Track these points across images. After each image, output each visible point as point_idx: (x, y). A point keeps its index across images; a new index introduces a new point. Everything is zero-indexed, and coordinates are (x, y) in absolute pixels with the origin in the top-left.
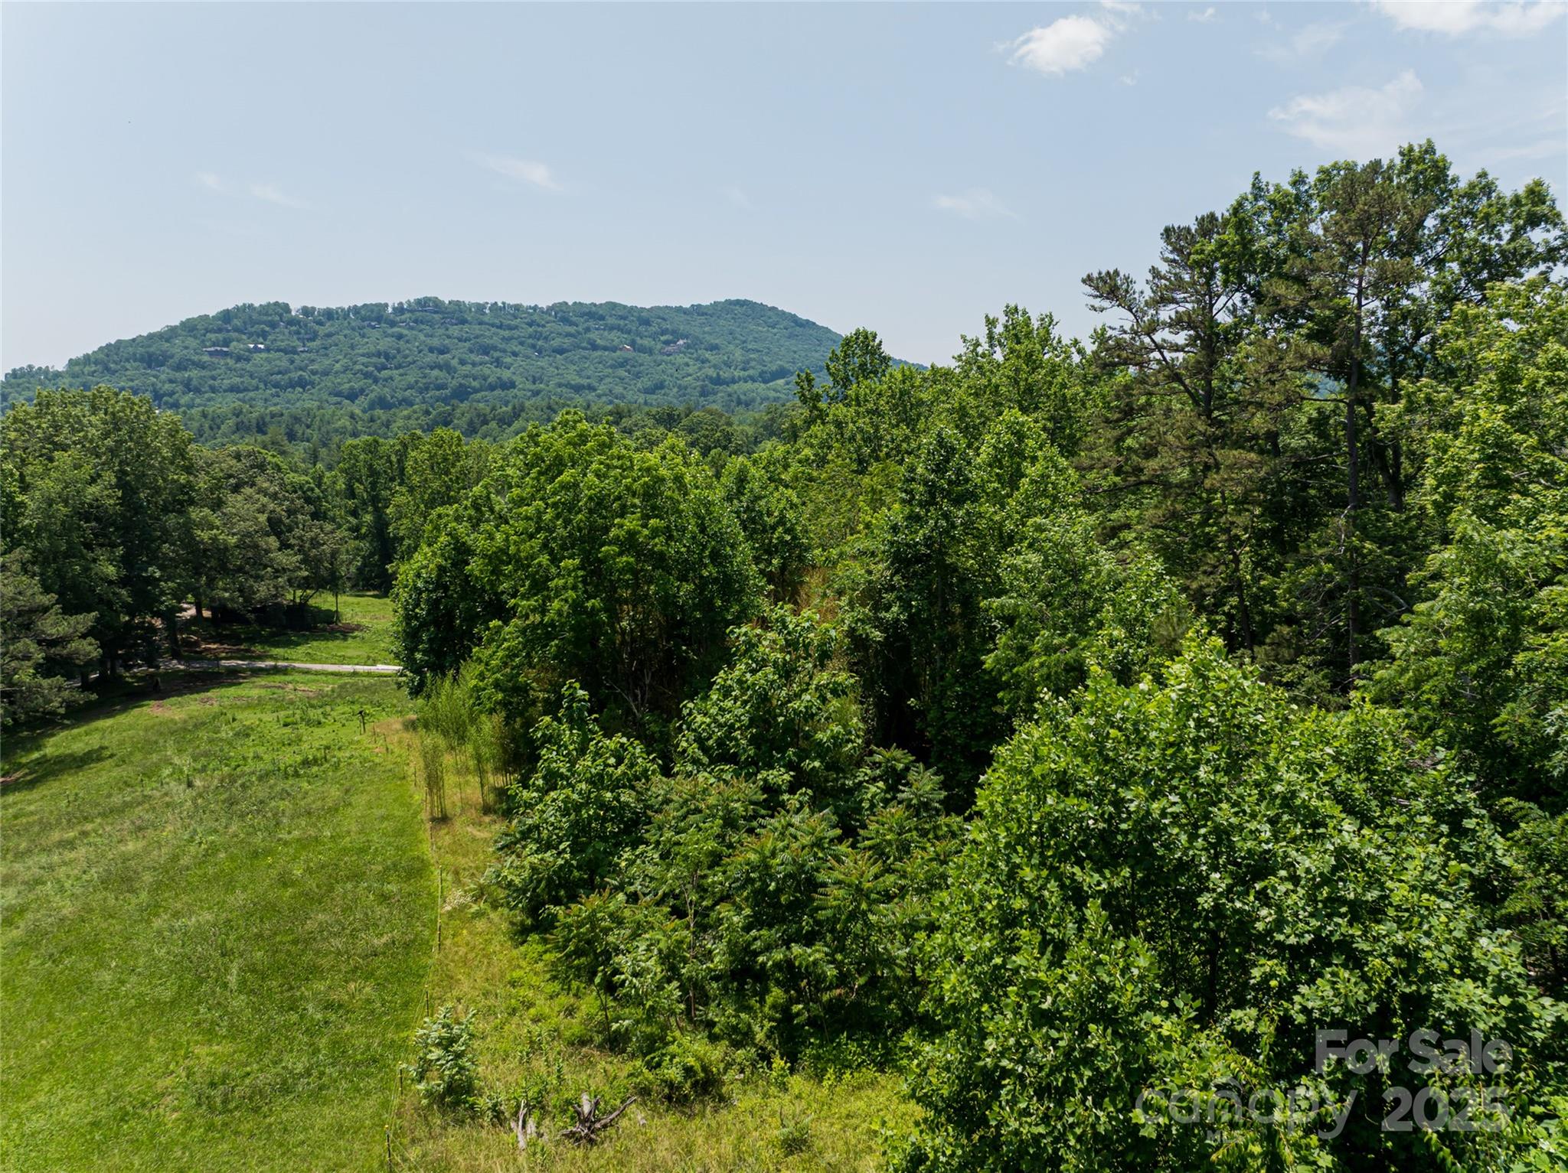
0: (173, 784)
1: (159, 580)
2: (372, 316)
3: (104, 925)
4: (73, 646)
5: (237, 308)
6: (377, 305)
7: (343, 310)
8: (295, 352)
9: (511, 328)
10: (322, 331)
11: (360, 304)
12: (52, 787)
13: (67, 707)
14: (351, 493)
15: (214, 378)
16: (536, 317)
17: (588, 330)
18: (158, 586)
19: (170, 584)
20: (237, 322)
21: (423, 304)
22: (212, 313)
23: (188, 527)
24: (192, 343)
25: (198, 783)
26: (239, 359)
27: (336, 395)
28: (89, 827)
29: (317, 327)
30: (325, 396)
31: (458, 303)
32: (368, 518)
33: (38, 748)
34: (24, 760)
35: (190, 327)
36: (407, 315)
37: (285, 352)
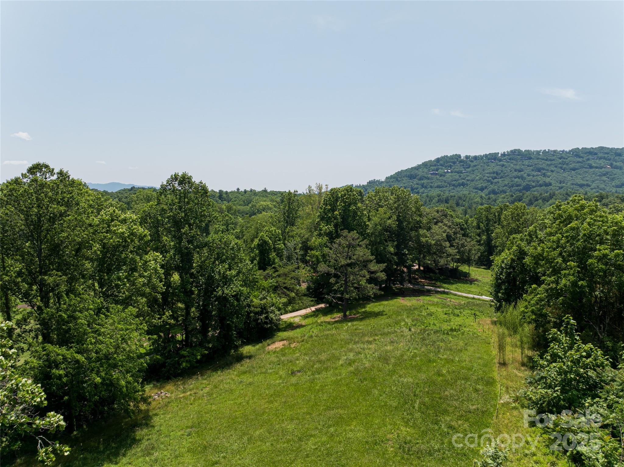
0: (404, 328)
1: (407, 254)
2: (493, 158)
3: (378, 373)
4: (378, 274)
5: (442, 157)
6: (495, 153)
7: (481, 156)
8: (461, 172)
9: (551, 160)
10: (472, 164)
11: (488, 153)
12: (367, 322)
13: (374, 295)
14: (478, 227)
15: (432, 183)
16: (563, 155)
17: (588, 159)
18: (406, 257)
19: (411, 256)
20: (441, 162)
21: (514, 152)
22: (433, 159)
23: (418, 236)
24: (426, 170)
25: (413, 330)
26: (441, 176)
27: (476, 189)
28: (376, 338)
29: (470, 163)
30: (471, 189)
31: (528, 151)
32: (484, 237)
33: (365, 307)
34: (360, 311)
35: (425, 165)
36: (507, 157)
37: (458, 173)
